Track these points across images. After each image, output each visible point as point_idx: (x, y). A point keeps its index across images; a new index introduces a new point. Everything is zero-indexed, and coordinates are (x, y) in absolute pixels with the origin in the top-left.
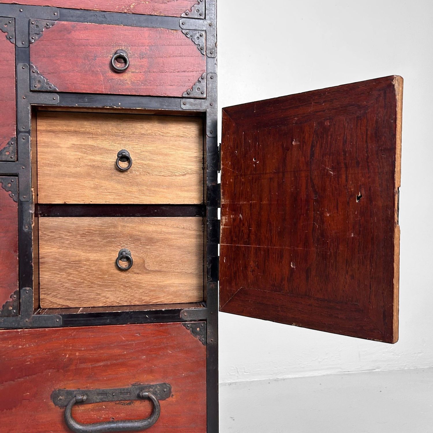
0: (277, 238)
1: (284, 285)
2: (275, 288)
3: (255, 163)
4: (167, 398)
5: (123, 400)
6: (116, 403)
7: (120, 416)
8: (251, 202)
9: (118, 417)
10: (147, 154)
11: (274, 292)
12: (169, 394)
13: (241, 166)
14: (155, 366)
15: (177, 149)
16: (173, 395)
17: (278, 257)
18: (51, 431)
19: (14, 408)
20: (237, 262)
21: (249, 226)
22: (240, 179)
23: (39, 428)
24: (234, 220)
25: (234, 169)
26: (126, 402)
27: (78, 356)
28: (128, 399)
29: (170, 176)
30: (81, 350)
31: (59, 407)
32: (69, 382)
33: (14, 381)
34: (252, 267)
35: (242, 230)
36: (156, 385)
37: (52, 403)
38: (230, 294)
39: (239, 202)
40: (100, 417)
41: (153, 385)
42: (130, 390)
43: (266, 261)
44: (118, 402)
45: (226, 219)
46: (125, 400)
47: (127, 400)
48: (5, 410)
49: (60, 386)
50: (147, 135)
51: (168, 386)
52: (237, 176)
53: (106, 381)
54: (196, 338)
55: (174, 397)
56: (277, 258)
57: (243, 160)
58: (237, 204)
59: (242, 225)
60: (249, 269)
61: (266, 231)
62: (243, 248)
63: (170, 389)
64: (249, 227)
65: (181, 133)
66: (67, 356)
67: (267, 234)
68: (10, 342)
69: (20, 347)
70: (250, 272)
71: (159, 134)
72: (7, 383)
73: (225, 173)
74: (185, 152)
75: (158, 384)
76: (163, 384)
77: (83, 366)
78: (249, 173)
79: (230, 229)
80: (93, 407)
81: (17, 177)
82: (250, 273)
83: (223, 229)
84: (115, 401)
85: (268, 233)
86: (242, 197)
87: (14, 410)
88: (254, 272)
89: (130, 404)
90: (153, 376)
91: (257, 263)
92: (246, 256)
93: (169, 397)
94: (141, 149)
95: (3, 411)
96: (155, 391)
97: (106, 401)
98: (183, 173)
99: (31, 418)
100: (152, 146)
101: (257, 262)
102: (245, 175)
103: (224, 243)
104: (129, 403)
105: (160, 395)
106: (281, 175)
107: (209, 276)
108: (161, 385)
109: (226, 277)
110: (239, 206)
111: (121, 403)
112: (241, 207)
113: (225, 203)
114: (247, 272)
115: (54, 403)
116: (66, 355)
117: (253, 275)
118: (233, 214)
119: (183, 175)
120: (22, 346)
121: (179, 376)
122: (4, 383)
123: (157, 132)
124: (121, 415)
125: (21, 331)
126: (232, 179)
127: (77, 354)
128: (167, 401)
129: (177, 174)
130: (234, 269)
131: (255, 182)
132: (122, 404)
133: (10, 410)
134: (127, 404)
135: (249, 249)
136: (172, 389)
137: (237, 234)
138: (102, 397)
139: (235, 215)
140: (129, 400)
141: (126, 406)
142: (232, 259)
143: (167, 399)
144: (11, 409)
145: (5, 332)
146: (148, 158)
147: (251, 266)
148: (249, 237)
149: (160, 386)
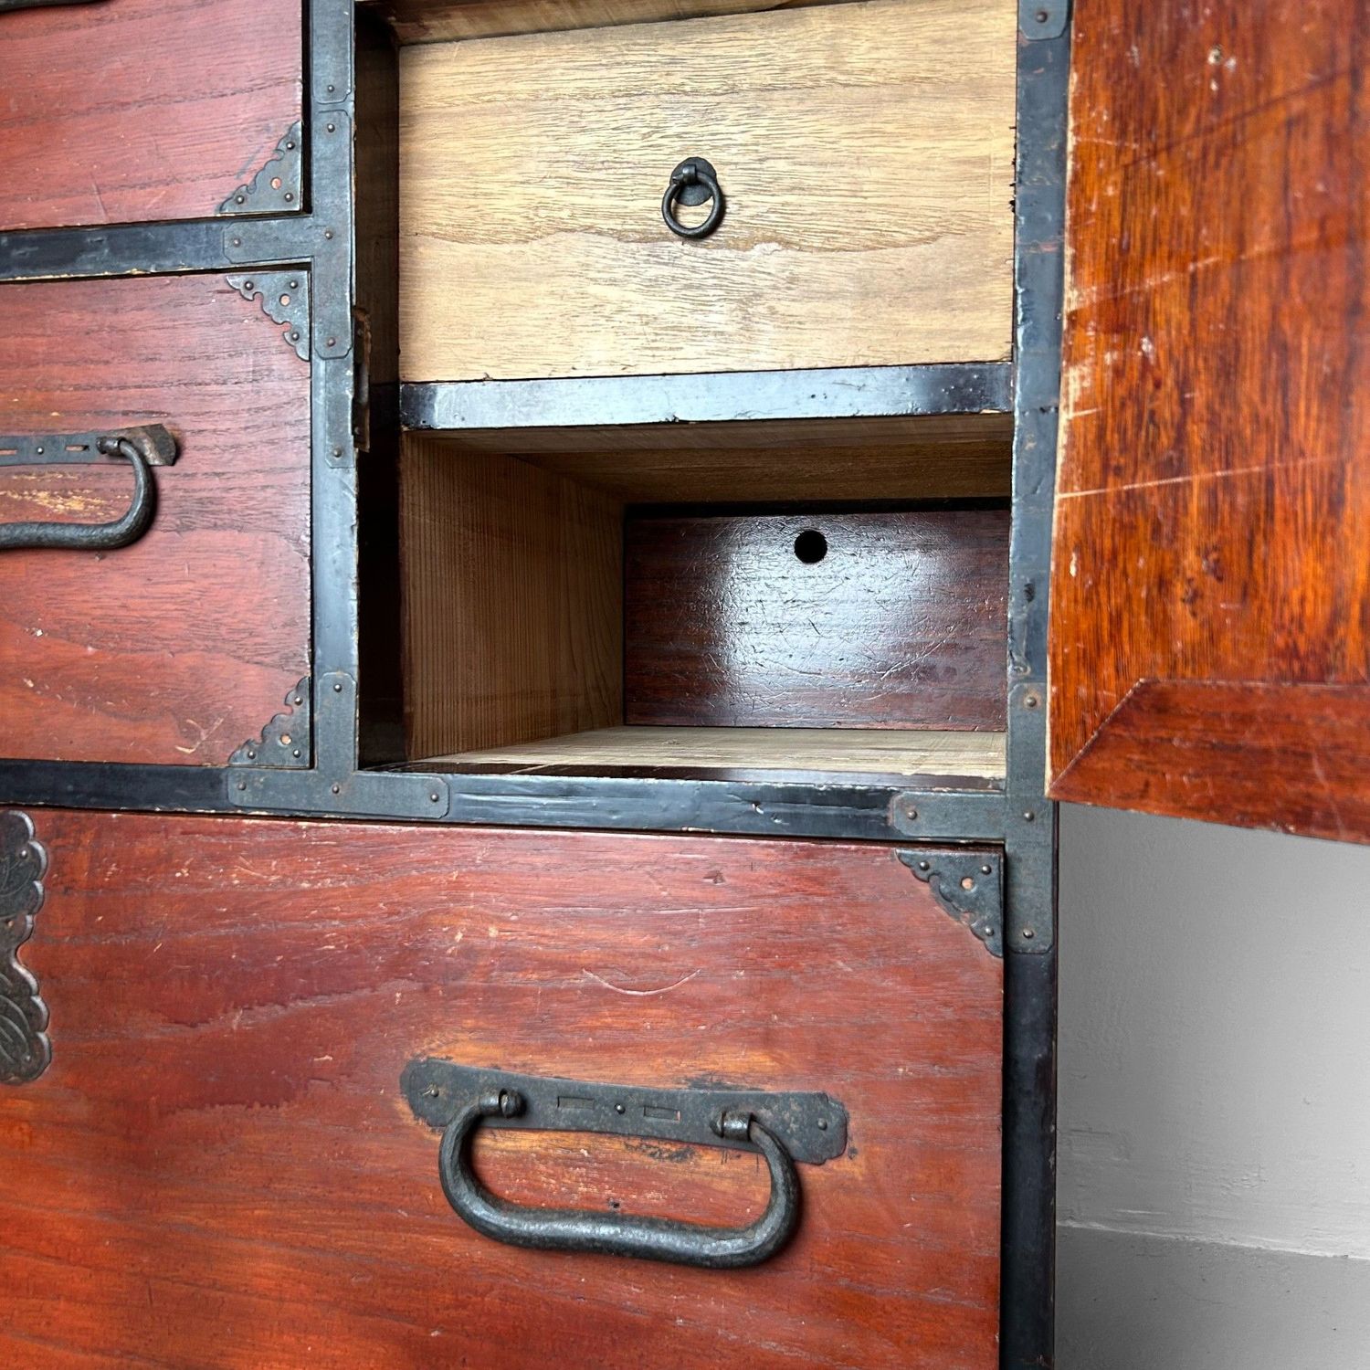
0: (1314, 411)
1: (1343, 642)
2: (1296, 666)
3: (1219, 73)
4: (831, 1158)
5: (656, 1138)
6: (630, 1143)
7: (642, 1201)
8: (1196, 269)
9: (635, 1201)
10: (782, 165)
11: (1295, 684)
12: (839, 1144)
13: (1155, 111)
14: (783, 1015)
15: (901, 135)
16: (853, 1151)
17: (1317, 507)
18: (401, 1208)
19: (285, 1104)
20: (1125, 568)
21: (1184, 385)
22: (1149, 171)
23: (361, 1192)
24: (1118, 372)
25: (1122, 134)
26: (668, 1147)
27: (498, 939)
28: (675, 1137)
29: (874, 249)
30: (507, 921)
31: (429, 1125)
32: (461, 1036)
33: (284, 1005)
34: (1190, 581)
35: (1152, 413)
36: (784, 1095)
37: (402, 1106)
38: (1094, 717)
39: (1142, 280)
40: (571, 1191)
41: (773, 1096)
42: (682, 1101)
43: (1259, 538)
44: (636, 1143)
45: (1082, 378)
46: (663, 1139)
47: (669, 1141)
48: (257, 1106)
49: (433, 1046)
50: (784, 89)
51: (834, 1109)
52: (1135, 162)
53: (592, 1049)
54: (959, 921)
55: (860, 1159)
56: (1310, 514)
57: (1166, 80)
58: (1132, 294)
59: (1150, 386)
60: (1179, 590)
61: (1263, 389)
62: (1152, 494)
63: (844, 1124)
64: (1182, 393)
65: (923, 65)
66: (459, 937)
67: (1264, 401)
68: (274, 863)
69: (305, 885)
70: (1180, 606)
71: (832, 80)
72: (262, 1010)
73: (1083, 167)
74: (936, 144)
75: (793, 1096)
76: (813, 1096)
77: (511, 979)
78: (1188, 128)
79: (1101, 418)
80: (544, 1145)
81: (305, 274)
82: (1180, 610)
83: (1072, 425)
84: (623, 1135)
85: (1270, 398)
86: (1154, 253)
87: (284, 1108)
88: (1198, 601)
89: (681, 1156)
90: (774, 1059)
91: (1213, 556)
92: (1166, 530)
93: (839, 1155)
94: (760, 148)
95: (250, 1106)
96: (783, 1122)
97: (590, 1131)
98: (927, 234)
99: (337, 1148)
100: (804, 130)
101: (1215, 549)
102: (1169, 148)
103: (1072, 491)
104: (678, 1154)
105: (800, 1140)
106: (1343, 85)
107: (1018, 654)
108: (805, 1100)
109: (1078, 639)
110: (1142, 299)
111: (649, 1147)
112: (1147, 302)
113: (1082, 306)
114: (1169, 607)
115: (412, 1107)
116: (454, 929)
117: (1194, 614)
118: (1113, 348)
119: (926, 241)
120: (309, 881)
121: (883, 1074)
122: (256, 1008)
123: (823, 71)
124: (649, 1196)
125: (310, 828)
126: (1115, 184)
127: (493, 932)
128: (831, 1170)
129: (902, 238)
130: (1113, 601)
131: (1217, 165)
132: (652, 1155)
133: (271, 1107)
134: (671, 1157)
135: (1180, 494)
136: (852, 1125)
137: (1130, 433)
138: (578, 1111)
139: (1124, 346)
140: (679, 1141)
141: (667, 1162)
142: (1102, 557)
143: (831, 1164)
144: (274, 1104)
145: (258, 825)
146: (787, 182)
147: (1189, 574)
148: (1181, 438)
149: (800, 1105)
